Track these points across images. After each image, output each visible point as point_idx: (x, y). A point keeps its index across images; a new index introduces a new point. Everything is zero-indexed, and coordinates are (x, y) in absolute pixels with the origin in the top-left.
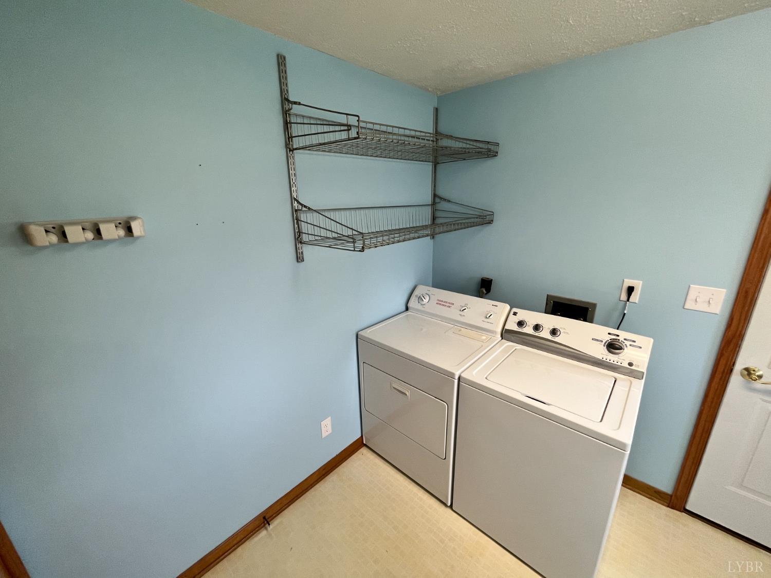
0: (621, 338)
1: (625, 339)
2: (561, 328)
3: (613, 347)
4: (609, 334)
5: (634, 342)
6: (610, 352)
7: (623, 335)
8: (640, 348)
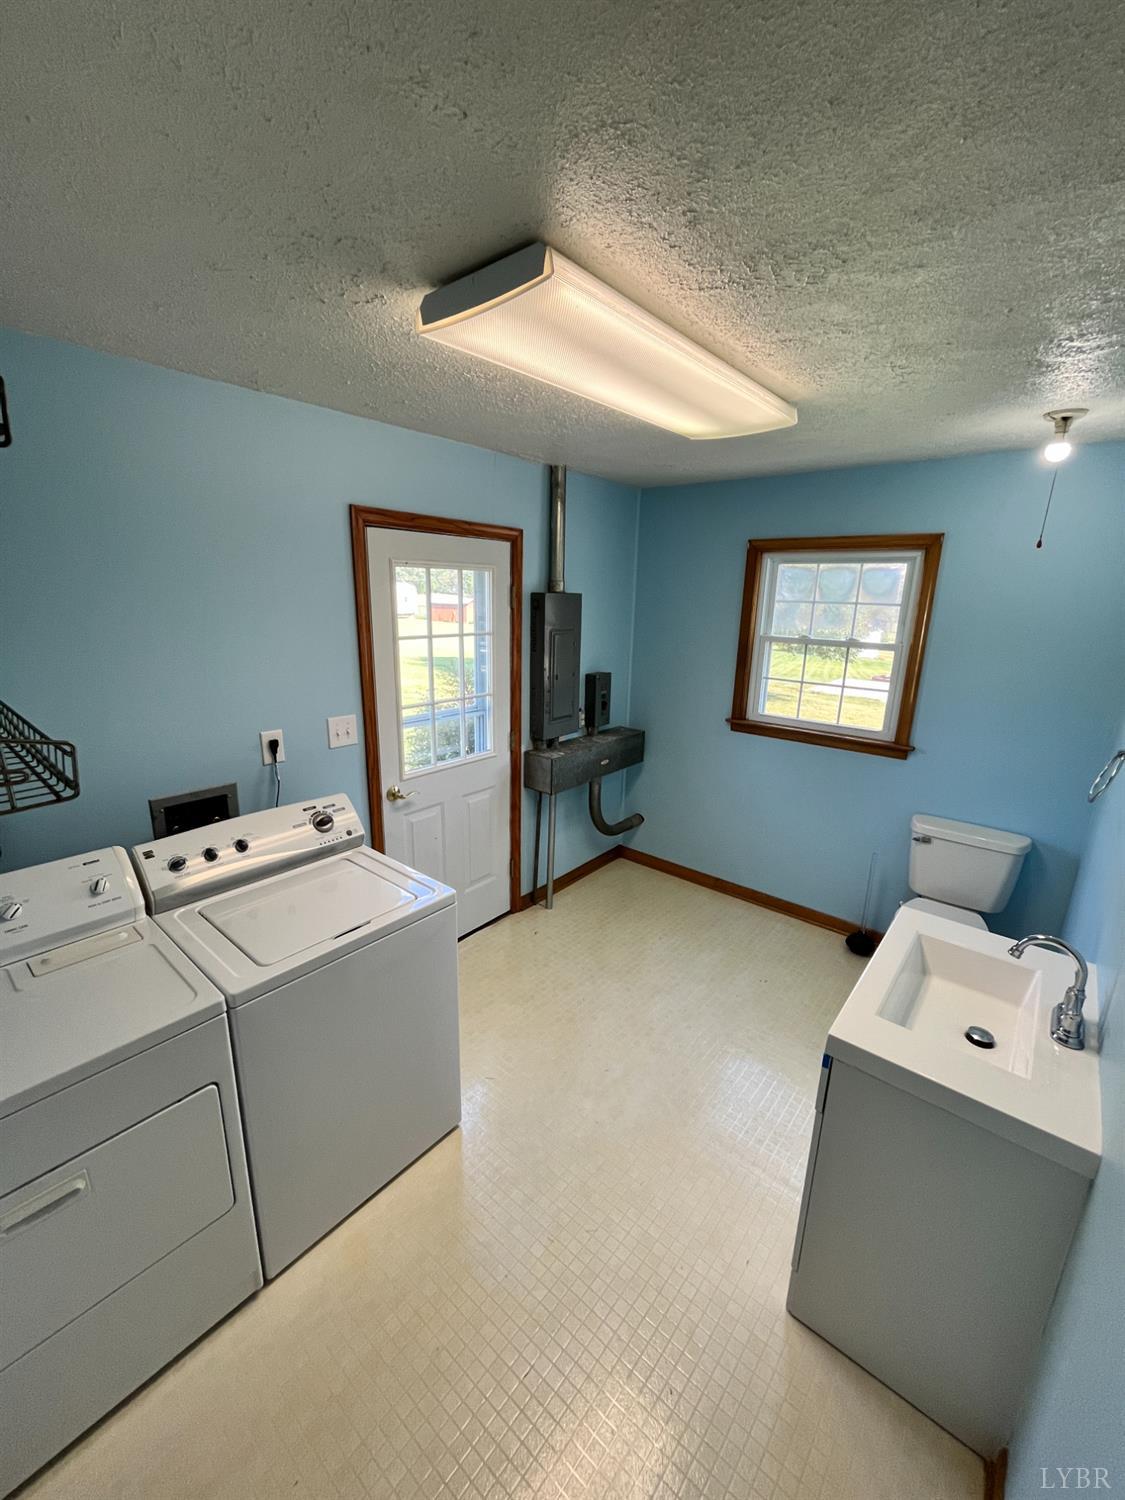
0: (320, 808)
1: (324, 808)
2: (244, 835)
3: (322, 823)
4: (305, 810)
5: (333, 805)
6: (322, 831)
7: (320, 804)
8: (344, 809)
